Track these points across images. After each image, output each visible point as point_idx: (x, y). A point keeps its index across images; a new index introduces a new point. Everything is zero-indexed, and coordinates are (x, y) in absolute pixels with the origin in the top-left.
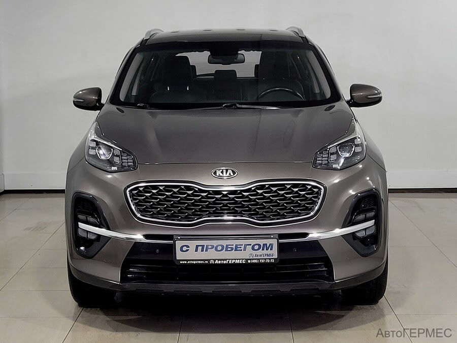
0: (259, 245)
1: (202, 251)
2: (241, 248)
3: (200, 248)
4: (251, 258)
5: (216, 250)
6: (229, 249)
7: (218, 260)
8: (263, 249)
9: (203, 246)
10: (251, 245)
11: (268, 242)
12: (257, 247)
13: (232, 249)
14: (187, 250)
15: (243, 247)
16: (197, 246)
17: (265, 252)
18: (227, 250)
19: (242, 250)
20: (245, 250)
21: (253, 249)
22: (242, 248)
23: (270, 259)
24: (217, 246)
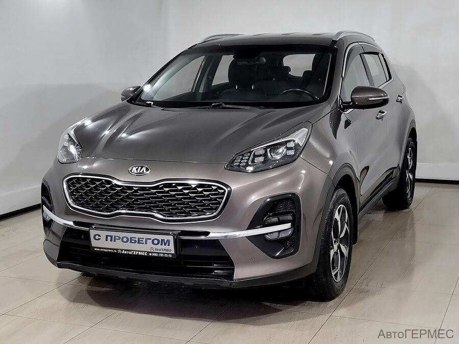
0: (158, 240)
1: (111, 241)
2: (142, 241)
3: (109, 238)
4: (152, 251)
5: (122, 241)
6: (133, 241)
7: (125, 250)
8: (162, 244)
9: (111, 236)
10: (151, 239)
11: (166, 238)
12: (156, 242)
13: (135, 242)
14: (99, 239)
15: (144, 240)
16: (107, 236)
17: (163, 247)
18: (131, 242)
19: (143, 243)
20: (146, 243)
21: (153, 243)
22: (144, 242)
23: (168, 254)
24: (123, 238)
